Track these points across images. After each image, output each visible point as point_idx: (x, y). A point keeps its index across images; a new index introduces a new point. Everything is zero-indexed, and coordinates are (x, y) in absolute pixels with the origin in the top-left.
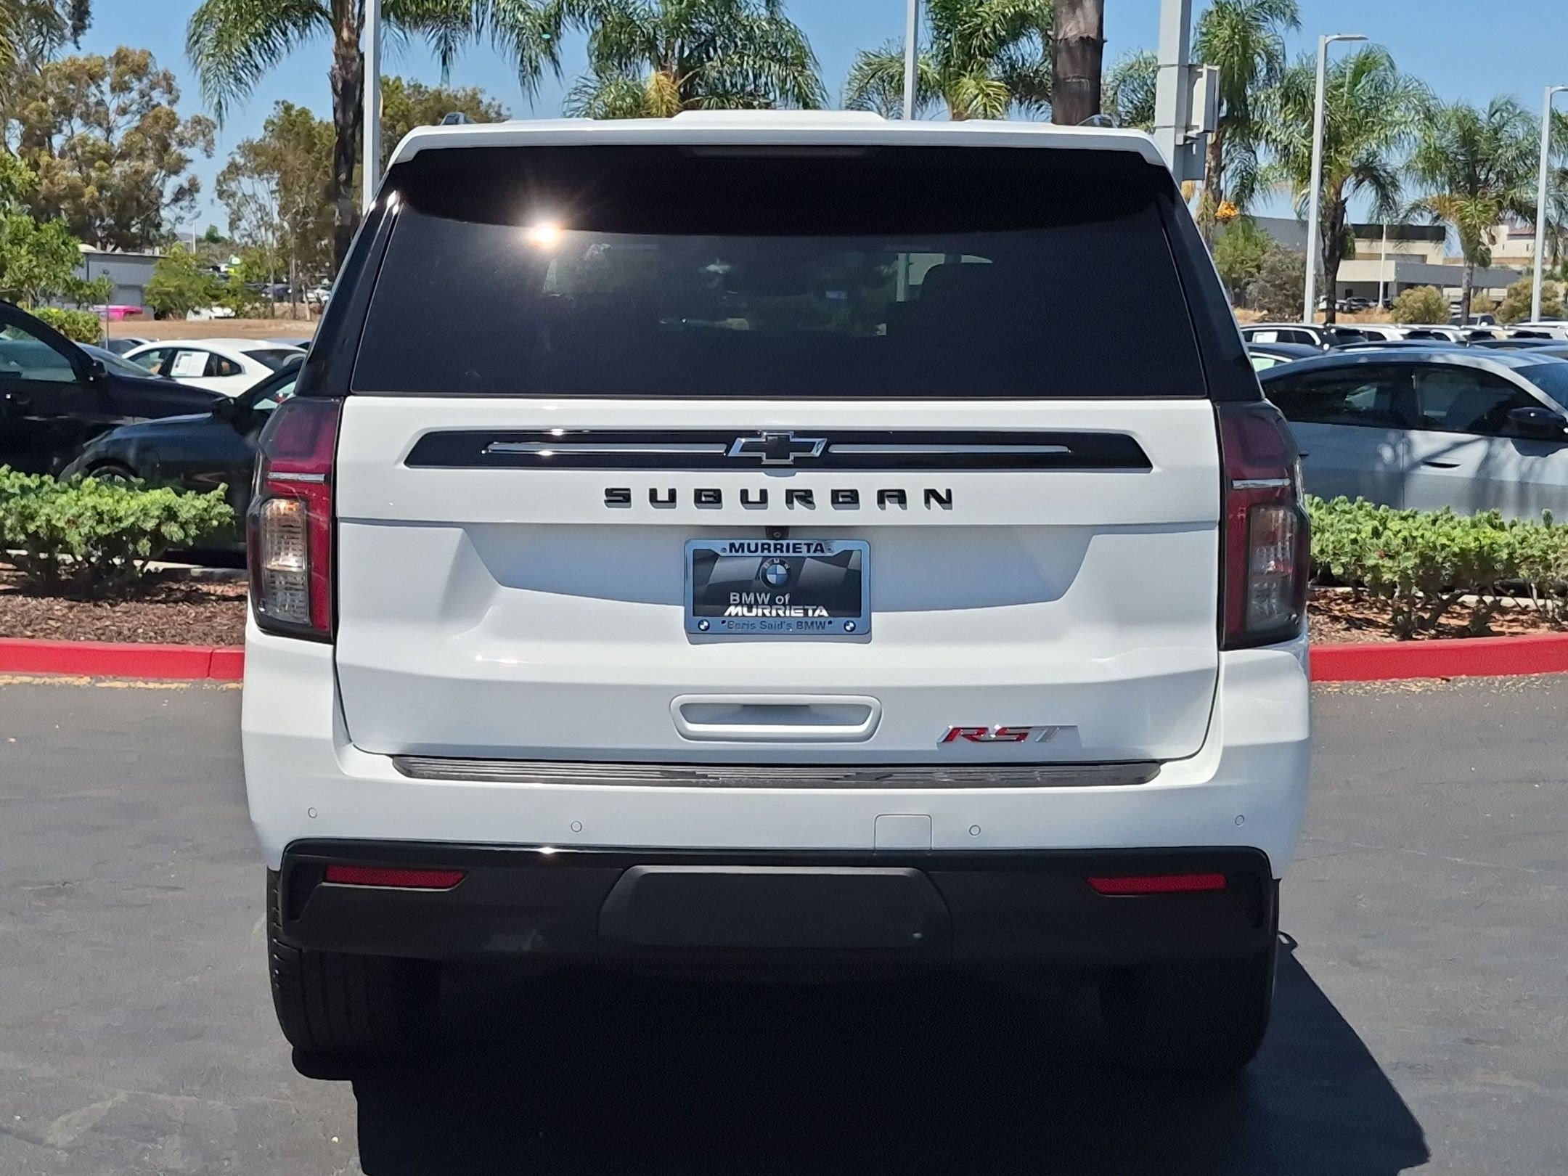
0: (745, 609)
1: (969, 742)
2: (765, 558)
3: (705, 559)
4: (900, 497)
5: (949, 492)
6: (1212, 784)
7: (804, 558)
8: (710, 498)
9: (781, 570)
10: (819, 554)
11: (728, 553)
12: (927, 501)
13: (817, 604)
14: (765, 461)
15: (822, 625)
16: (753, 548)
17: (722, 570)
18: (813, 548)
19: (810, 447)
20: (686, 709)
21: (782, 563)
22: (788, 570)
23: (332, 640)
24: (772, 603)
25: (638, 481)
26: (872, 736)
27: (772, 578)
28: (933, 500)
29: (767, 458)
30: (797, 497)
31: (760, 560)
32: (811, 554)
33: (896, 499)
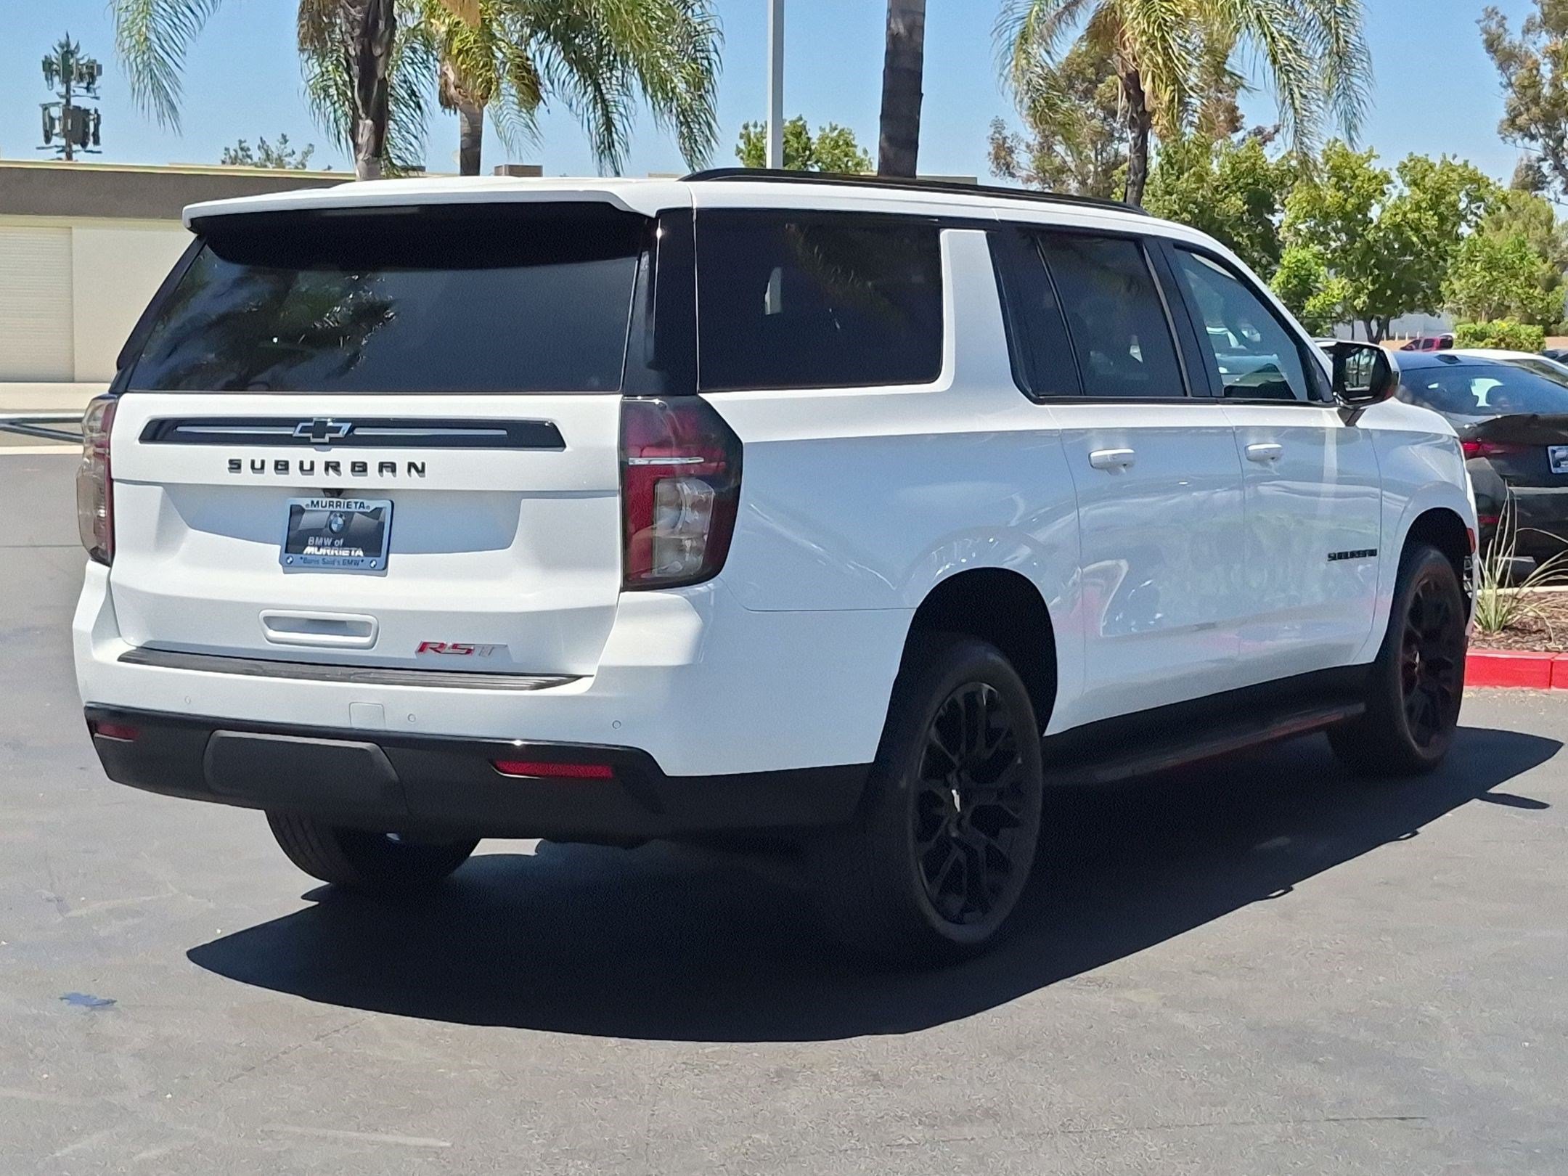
0: (316, 549)
1: (433, 652)
2: (332, 512)
3: (296, 511)
4: (392, 467)
5: (423, 465)
6: (587, 695)
7: (353, 513)
8: (282, 466)
9: (340, 521)
10: (362, 510)
11: (310, 508)
12: (409, 471)
13: (357, 547)
14: (313, 440)
15: (357, 563)
16: (324, 504)
17: (307, 520)
18: (358, 505)
19: (338, 430)
20: (269, 621)
21: (341, 516)
22: (344, 521)
23: (109, 565)
24: (332, 545)
25: (245, 453)
26: (372, 647)
27: (334, 527)
28: (413, 470)
29: (313, 437)
30: (332, 467)
31: (328, 513)
32: (358, 510)
33: (390, 469)
